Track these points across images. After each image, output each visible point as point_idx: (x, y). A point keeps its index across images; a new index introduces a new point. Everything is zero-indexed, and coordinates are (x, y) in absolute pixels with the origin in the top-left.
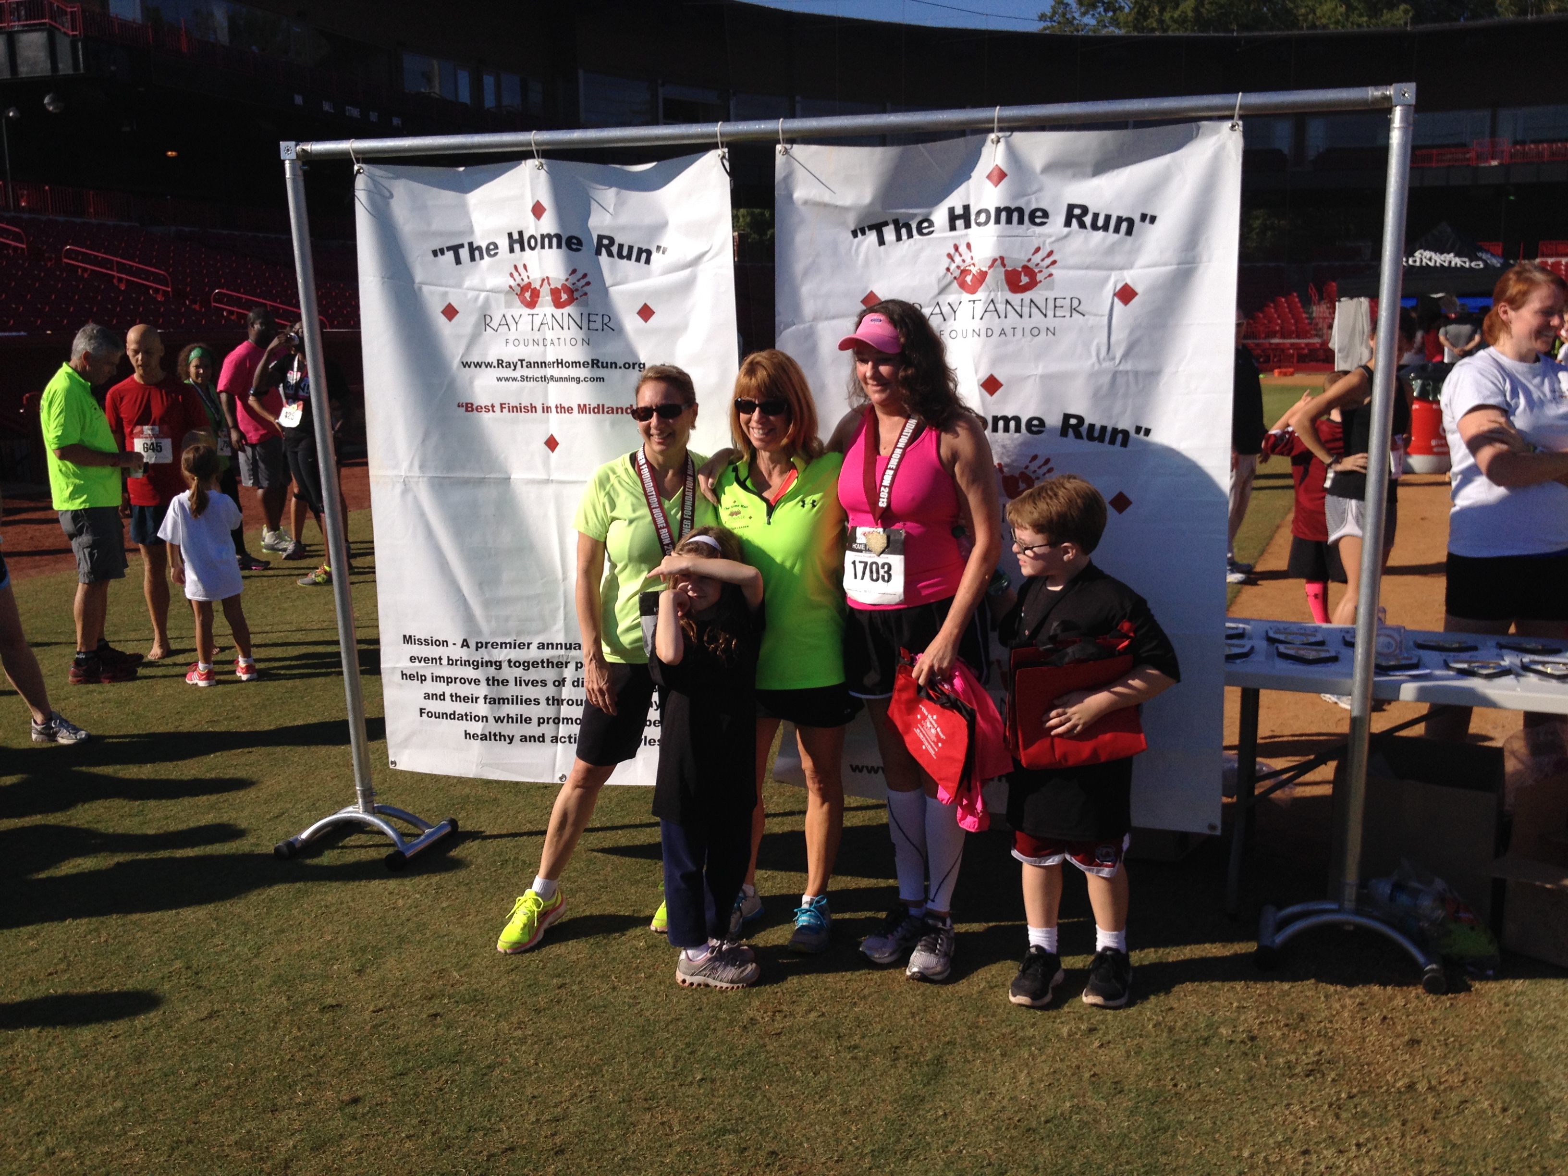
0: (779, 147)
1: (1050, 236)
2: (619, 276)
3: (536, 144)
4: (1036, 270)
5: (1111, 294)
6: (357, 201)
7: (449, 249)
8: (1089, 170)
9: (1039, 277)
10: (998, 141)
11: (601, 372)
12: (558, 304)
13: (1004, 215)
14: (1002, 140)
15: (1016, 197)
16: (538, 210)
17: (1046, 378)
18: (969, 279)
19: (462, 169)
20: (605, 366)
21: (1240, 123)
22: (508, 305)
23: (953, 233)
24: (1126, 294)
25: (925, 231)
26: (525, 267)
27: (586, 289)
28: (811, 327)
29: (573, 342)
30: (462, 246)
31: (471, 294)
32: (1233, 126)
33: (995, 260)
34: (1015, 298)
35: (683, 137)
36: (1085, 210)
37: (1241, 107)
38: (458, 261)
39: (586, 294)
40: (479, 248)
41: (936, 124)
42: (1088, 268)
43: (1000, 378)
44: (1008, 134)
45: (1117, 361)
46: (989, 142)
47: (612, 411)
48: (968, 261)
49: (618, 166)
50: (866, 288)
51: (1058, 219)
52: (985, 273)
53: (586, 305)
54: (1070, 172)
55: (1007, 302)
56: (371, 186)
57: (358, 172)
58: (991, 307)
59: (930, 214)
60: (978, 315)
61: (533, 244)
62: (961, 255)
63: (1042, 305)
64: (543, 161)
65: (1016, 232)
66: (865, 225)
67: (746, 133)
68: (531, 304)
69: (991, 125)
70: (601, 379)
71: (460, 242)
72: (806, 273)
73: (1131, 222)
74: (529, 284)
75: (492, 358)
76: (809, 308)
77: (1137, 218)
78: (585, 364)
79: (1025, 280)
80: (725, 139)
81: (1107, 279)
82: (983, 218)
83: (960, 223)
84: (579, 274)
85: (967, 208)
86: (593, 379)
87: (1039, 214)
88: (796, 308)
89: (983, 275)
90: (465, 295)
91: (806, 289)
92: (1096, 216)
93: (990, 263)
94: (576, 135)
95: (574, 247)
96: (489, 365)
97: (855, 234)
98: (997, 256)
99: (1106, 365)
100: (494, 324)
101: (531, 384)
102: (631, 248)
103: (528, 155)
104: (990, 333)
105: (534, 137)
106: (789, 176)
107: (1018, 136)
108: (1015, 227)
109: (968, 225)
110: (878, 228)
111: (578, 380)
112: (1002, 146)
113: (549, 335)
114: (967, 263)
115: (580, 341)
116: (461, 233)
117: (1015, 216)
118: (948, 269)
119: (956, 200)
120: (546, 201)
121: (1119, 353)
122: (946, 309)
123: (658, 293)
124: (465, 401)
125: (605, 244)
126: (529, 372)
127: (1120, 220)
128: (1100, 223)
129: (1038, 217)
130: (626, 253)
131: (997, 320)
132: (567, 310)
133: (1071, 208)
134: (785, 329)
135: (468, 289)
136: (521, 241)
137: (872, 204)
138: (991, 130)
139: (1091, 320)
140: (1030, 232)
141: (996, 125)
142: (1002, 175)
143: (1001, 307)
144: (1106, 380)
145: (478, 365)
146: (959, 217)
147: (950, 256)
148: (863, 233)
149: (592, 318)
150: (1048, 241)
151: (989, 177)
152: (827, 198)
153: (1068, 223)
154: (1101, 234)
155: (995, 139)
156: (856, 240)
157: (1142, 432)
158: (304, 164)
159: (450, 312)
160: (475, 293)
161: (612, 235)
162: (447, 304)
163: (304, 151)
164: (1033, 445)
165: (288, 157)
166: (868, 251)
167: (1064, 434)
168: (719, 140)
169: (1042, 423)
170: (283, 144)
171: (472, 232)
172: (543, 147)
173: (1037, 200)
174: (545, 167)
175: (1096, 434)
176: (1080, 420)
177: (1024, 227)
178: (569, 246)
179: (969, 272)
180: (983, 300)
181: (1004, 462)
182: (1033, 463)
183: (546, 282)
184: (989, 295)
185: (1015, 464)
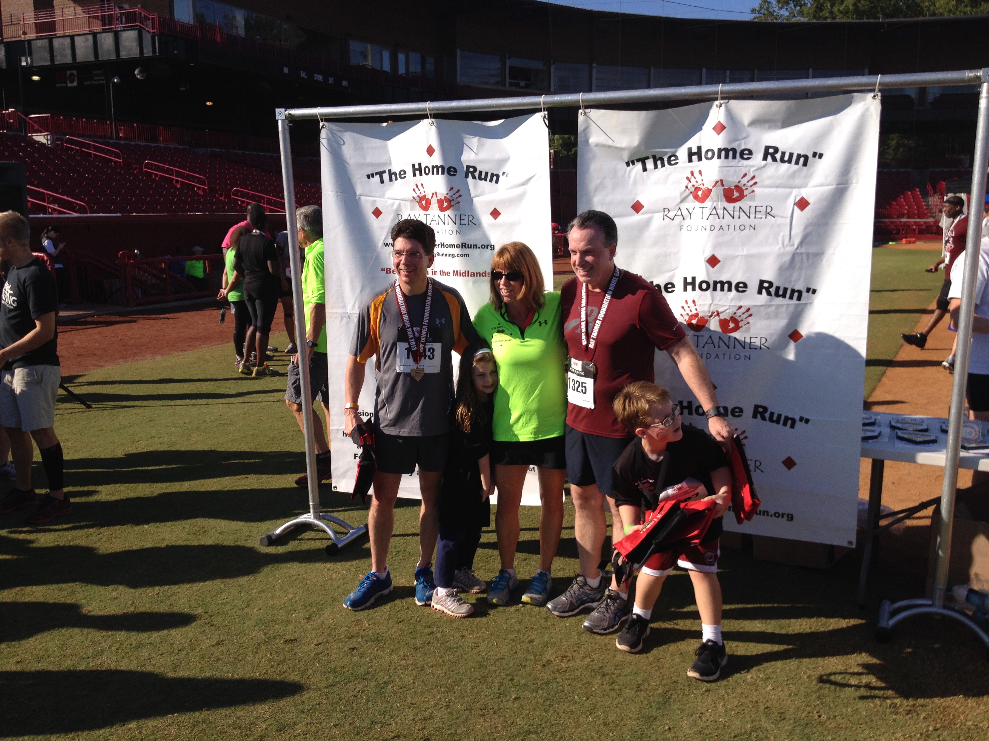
0: (580, 111)
1: (753, 166)
2: (479, 191)
3: (430, 110)
4: (744, 188)
5: (793, 204)
6: (321, 145)
7: (377, 174)
8: (779, 124)
9: (746, 193)
10: (721, 106)
11: (467, 251)
12: (442, 209)
13: (723, 153)
14: (723, 105)
15: (731, 141)
16: (430, 151)
17: (748, 258)
18: (700, 193)
19: (385, 124)
20: (470, 247)
21: (879, 94)
22: (412, 209)
23: (691, 164)
24: (802, 204)
25: (673, 162)
26: (422, 185)
27: (459, 199)
29: (451, 232)
30: (385, 172)
31: (390, 202)
32: (875, 96)
33: (717, 182)
34: (730, 206)
35: (520, 105)
36: (776, 150)
37: (880, 84)
38: (382, 182)
39: (459, 202)
40: (395, 173)
41: (681, 95)
42: (777, 187)
43: (719, 257)
44: (726, 101)
45: (796, 246)
46: (714, 107)
47: (473, 275)
48: (700, 182)
49: (479, 122)
50: (634, 199)
51: (758, 156)
53: (458, 209)
54: (767, 126)
55: (724, 208)
56: (330, 135)
57: (322, 126)
58: (714, 212)
59: (676, 152)
60: (705, 217)
61: (427, 171)
62: (695, 178)
63: (747, 211)
64: (434, 120)
65: (731, 164)
66: (634, 158)
67: (560, 102)
68: (426, 208)
69: (716, 96)
70: (467, 255)
71: (383, 170)
72: (596, 189)
73: (806, 157)
74: (425, 196)
77: (810, 155)
78: (457, 246)
79: (736, 194)
80: (546, 106)
81: (790, 194)
82: (710, 155)
83: (695, 158)
84: (455, 190)
85: (699, 148)
86: (462, 255)
87: (746, 152)
89: (710, 191)
90: (386, 202)
91: (596, 199)
92: (783, 153)
93: (713, 184)
94: (455, 104)
95: (452, 173)
97: (628, 164)
98: (718, 179)
99: (788, 248)
102: (487, 173)
103: (425, 117)
105: (428, 105)
106: (586, 129)
107: (733, 103)
108: (730, 162)
109: (700, 159)
110: (643, 161)
111: (453, 256)
112: (723, 108)
114: (699, 183)
115: (455, 232)
116: (385, 164)
117: (731, 154)
118: (687, 187)
119: (693, 143)
120: (436, 146)
121: (797, 242)
122: (685, 212)
123: (503, 202)
124: (386, 267)
125: (471, 171)
127: (799, 156)
128: (786, 158)
129: (746, 154)
130: (483, 177)
131: (718, 220)
132: (447, 213)
133: (767, 148)
135: (388, 198)
136: (420, 169)
137: (638, 146)
138: (716, 99)
139: (779, 220)
140: (740, 164)
141: (719, 96)
142: (723, 128)
144: (788, 258)
146: (695, 154)
147: (688, 178)
149: (462, 217)
151: (714, 129)
152: (610, 143)
153: (765, 158)
154: (786, 165)
155: (719, 105)
156: (629, 168)
157: (811, 292)
158: (290, 122)
159: (377, 213)
160: (392, 201)
161: (475, 166)
162: (375, 208)
163: (289, 114)
164: (740, 300)
165: (280, 118)
166: (636, 175)
167: (760, 292)
168: (542, 107)
169: (745, 286)
170: (277, 110)
171: (390, 163)
172: (434, 112)
173: (745, 143)
174: (435, 124)
175: (781, 293)
176: (771, 284)
177: (736, 160)
178: (449, 173)
179: (700, 189)
180: (709, 207)
181: (720, 310)
182: (739, 310)
183: (435, 195)
184: (713, 204)
185: (728, 311)
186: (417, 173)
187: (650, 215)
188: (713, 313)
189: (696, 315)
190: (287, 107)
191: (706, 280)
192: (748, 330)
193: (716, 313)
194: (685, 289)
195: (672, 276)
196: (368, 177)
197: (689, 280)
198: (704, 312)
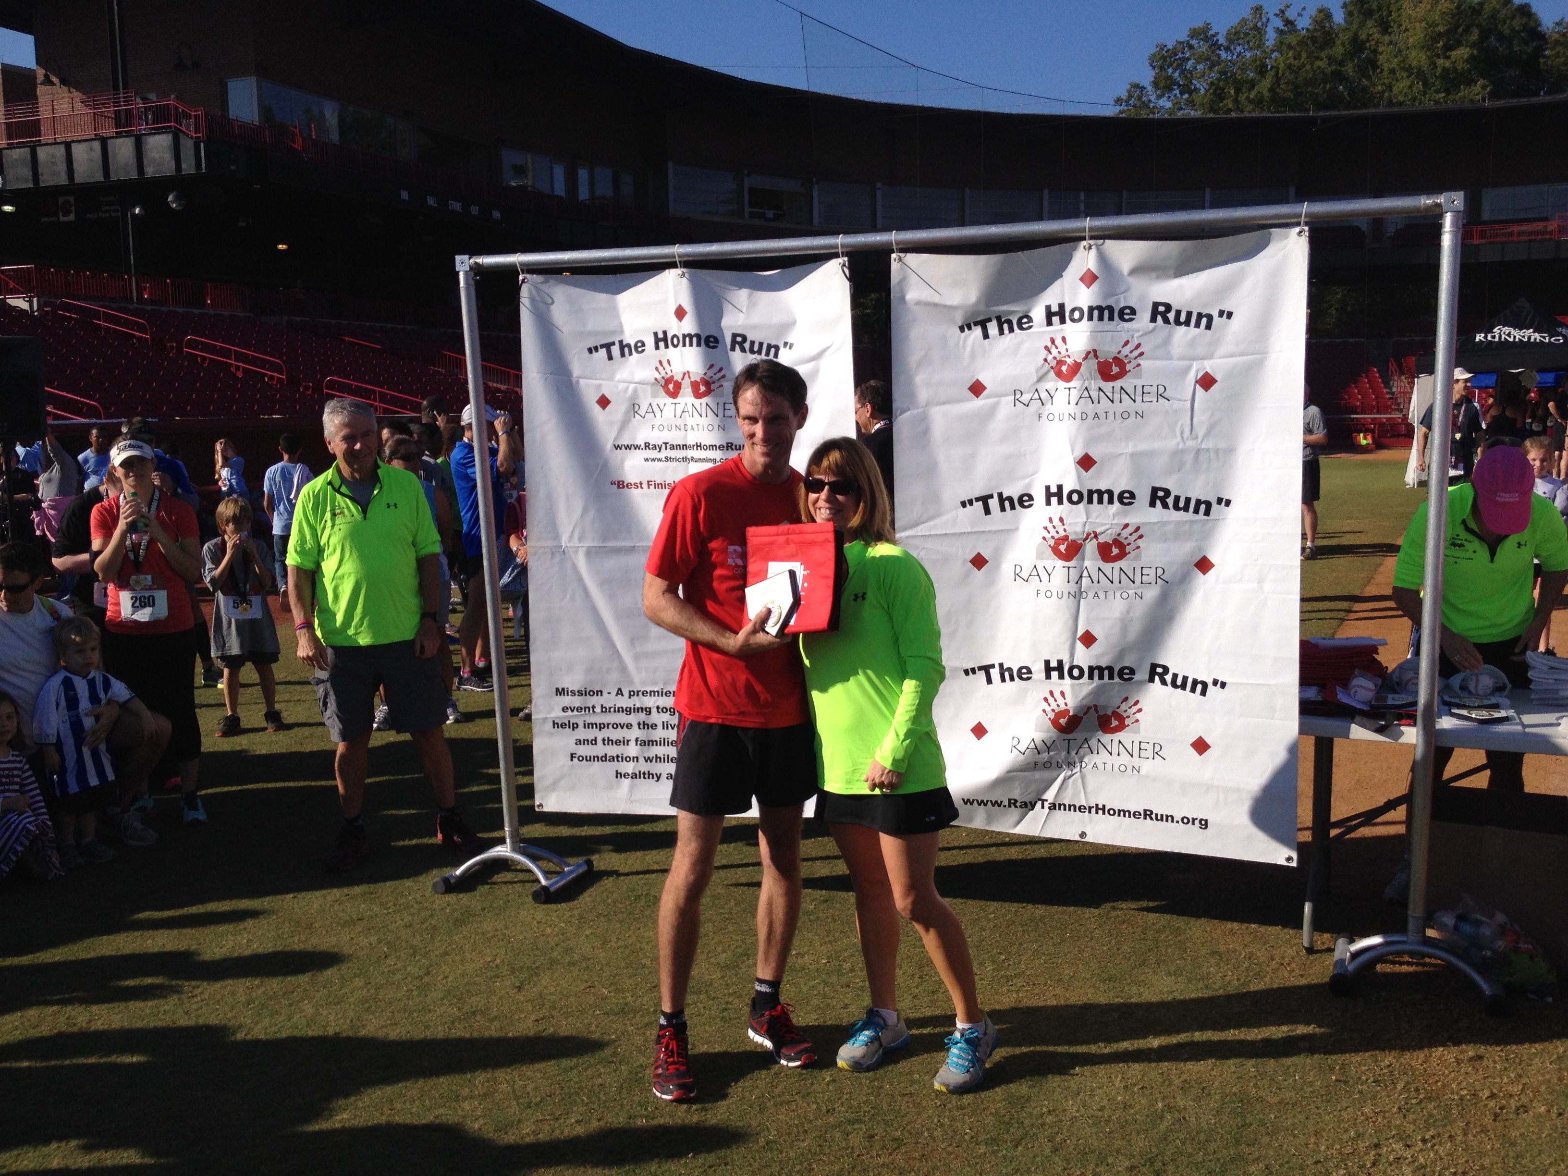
0: (894, 256)
1: (1138, 331)
3: (679, 256)
4: (1126, 361)
5: (1193, 381)
6: (522, 306)
7: (602, 346)
8: (1171, 272)
9: (1129, 367)
10: (1090, 248)
12: (697, 395)
13: (1096, 313)
14: (1093, 247)
15: (1107, 296)
16: (680, 313)
17: (1135, 457)
18: (1064, 368)
21: (1306, 228)
22: (654, 395)
23: (1050, 328)
24: (1207, 382)
25: (1025, 326)
26: (669, 362)
27: (723, 381)
28: (924, 411)
30: (613, 344)
31: (622, 386)
32: (1301, 232)
33: (1088, 353)
34: (1107, 386)
35: (808, 248)
36: (1168, 307)
37: (1306, 216)
38: (610, 358)
39: (721, 386)
40: (629, 346)
41: (1034, 233)
42: (1171, 358)
43: (1094, 456)
44: (1098, 241)
45: (1200, 440)
46: (1081, 249)
48: (1064, 352)
50: (972, 377)
51: (1144, 316)
52: (1081, 364)
53: (719, 395)
54: (1154, 275)
55: (1100, 389)
56: (535, 293)
57: (523, 280)
58: (1086, 394)
59: (1029, 311)
60: (1074, 402)
61: (675, 342)
62: (1057, 347)
63: (1131, 391)
64: (685, 270)
65: (1107, 328)
66: (971, 321)
67: (867, 245)
68: (674, 394)
69: (1083, 234)
71: (612, 341)
72: (919, 365)
73: (1210, 317)
74: (672, 377)
75: (640, 442)
76: (923, 395)
77: (1215, 314)
78: (721, 447)
79: (1115, 370)
80: (844, 250)
81: (1190, 367)
82: (1077, 315)
83: (1056, 319)
84: (715, 369)
85: (1062, 306)
87: (1127, 311)
88: (911, 395)
89: (1077, 366)
90: (617, 387)
91: (920, 379)
92: (1178, 313)
93: (1084, 355)
94: (716, 248)
95: (711, 344)
96: (637, 447)
97: (962, 329)
98: (1090, 349)
99: (1190, 443)
100: (642, 412)
101: (674, 464)
102: (761, 344)
103: (672, 265)
104: (1084, 415)
105: (677, 250)
106: (903, 281)
107: (1107, 244)
108: (1106, 324)
109: (1063, 321)
110: (983, 324)
112: (1093, 252)
113: (690, 422)
114: (1062, 354)
115: (716, 427)
116: (613, 333)
117: (1106, 314)
118: (1046, 360)
119: (1052, 298)
120: (688, 305)
121: (1201, 432)
122: (1044, 395)
124: (616, 479)
125: (740, 341)
126: (673, 454)
127: (1200, 316)
128: (1183, 318)
129: (1127, 314)
130: (757, 349)
131: (1091, 405)
132: (705, 400)
133: (1156, 305)
134: (900, 414)
135: (619, 381)
136: (665, 339)
137: (977, 303)
138: (1084, 239)
139: (1176, 405)
140: (1120, 327)
141: (1087, 234)
142: (1094, 278)
143: (1094, 394)
144: (1189, 458)
145: (628, 447)
146: (1055, 314)
147: (1047, 348)
148: (970, 328)
150: (1136, 335)
151: (1082, 279)
152: (937, 299)
153: (1153, 320)
154: (1183, 328)
155: (1087, 246)
156: (963, 334)
157: (1223, 503)
158: (476, 275)
159: (604, 402)
160: (625, 385)
161: (744, 333)
162: (600, 395)
163: (476, 263)
164: (1125, 514)
165: (462, 269)
166: (973, 345)
167: (1152, 504)
168: (840, 250)
169: (1132, 495)
170: (458, 258)
171: (622, 331)
172: (685, 259)
173: (1125, 298)
174: (686, 275)
175: (1181, 504)
176: (1167, 492)
177: (1114, 323)
178: (707, 344)
179: (1064, 363)
180: (1078, 387)
181: (1098, 531)
182: (1125, 531)
183: (687, 375)
184: (1083, 383)
185: (1109, 532)
186: (662, 344)
187: (995, 400)
188: (1089, 534)
189: (1066, 538)
190: (472, 253)
191: (1079, 489)
192: (1138, 558)
193: (1093, 535)
194: (1048, 503)
195: (1029, 485)
196: (590, 351)
197: (1054, 489)
198: (1076, 533)
